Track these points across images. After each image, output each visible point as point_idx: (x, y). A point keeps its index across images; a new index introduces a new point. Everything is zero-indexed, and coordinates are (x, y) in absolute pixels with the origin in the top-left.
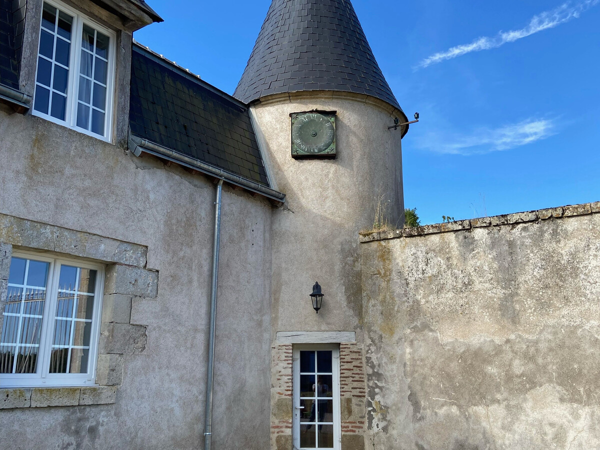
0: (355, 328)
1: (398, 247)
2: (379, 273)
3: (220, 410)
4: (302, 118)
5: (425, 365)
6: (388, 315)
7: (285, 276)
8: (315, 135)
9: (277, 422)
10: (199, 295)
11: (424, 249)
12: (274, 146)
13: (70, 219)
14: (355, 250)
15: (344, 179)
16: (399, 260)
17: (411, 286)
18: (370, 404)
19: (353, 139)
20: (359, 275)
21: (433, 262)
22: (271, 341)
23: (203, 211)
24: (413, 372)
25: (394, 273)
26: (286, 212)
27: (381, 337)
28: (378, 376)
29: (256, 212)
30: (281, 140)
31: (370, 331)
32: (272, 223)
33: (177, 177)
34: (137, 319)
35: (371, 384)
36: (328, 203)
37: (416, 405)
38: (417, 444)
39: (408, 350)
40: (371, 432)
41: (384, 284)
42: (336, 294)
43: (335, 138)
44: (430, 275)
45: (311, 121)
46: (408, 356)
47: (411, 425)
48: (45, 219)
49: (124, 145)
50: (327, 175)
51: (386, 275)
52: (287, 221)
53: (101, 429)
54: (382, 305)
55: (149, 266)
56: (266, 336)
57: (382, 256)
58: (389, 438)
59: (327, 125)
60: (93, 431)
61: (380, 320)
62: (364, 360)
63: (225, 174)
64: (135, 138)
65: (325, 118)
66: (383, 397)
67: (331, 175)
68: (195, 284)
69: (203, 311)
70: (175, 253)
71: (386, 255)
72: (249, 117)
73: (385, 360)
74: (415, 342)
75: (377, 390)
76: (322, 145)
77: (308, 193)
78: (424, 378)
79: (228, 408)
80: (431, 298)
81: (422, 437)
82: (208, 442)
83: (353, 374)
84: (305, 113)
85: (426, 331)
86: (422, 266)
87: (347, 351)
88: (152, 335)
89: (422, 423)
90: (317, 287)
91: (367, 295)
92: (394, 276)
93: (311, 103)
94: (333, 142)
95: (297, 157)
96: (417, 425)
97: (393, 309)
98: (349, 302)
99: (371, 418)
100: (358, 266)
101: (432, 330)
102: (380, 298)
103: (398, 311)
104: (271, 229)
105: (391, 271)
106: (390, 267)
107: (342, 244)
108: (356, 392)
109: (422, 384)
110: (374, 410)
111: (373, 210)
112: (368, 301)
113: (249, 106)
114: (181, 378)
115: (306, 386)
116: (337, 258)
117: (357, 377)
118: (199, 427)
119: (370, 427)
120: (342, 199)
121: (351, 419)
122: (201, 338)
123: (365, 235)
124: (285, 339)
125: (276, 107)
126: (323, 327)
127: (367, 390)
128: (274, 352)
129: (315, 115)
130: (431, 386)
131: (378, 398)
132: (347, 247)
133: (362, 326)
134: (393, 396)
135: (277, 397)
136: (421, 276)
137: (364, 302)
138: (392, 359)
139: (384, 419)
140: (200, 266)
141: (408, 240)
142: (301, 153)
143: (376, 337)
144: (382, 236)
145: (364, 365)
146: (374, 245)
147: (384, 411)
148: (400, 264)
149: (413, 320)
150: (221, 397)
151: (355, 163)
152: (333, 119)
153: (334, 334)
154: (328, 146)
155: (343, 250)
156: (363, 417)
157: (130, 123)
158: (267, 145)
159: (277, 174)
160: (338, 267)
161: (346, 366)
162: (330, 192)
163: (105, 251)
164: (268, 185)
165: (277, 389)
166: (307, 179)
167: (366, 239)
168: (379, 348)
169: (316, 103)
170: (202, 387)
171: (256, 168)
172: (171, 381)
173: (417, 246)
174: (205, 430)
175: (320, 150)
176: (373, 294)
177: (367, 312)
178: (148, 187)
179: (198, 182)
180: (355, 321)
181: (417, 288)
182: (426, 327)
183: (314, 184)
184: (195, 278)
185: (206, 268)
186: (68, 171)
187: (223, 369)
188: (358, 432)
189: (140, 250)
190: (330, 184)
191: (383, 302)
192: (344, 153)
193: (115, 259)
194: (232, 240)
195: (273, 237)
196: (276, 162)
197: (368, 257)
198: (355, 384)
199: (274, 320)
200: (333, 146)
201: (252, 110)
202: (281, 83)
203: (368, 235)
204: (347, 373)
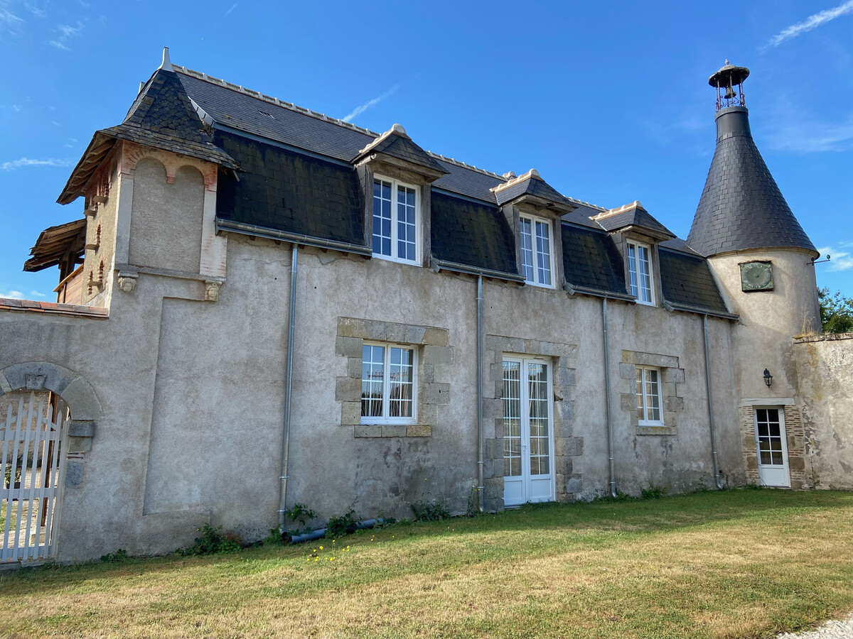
0: (794, 396)
1: (822, 346)
2: (809, 363)
3: (718, 440)
4: (746, 266)
5: (844, 418)
6: (817, 388)
7: (743, 365)
8: (758, 277)
9: (746, 449)
10: (702, 379)
11: (840, 348)
12: (728, 284)
13: (651, 349)
14: (790, 348)
15: (779, 303)
16: (823, 355)
17: (832, 371)
18: (807, 440)
19: (784, 277)
20: (794, 363)
21: (847, 356)
22: (738, 404)
23: (699, 333)
24: (837, 421)
25: (820, 363)
26: (740, 326)
27: (812, 401)
28: (812, 424)
29: (722, 327)
30: (732, 280)
31: (804, 397)
32: (731, 332)
33: (685, 317)
34: (680, 394)
35: (807, 428)
36: (770, 319)
37: (839, 440)
38: (840, 462)
39: (832, 409)
40: (809, 456)
41: (813, 369)
42: (780, 376)
43: (771, 278)
44: (845, 364)
45: (754, 268)
46: (831, 413)
47: (836, 452)
48: (643, 351)
49: (662, 306)
50: (768, 302)
51: (815, 364)
52: (741, 331)
53: (673, 446)
54: (813, 382)
55: (680, 367)
56: (735, 401)
57: (811, 352)
58: (821, 459)
59: (766, 270)
60: (671, 446)
61: (811, 391)
62: (801, 415)
63: (708, 311)
64: (668, 302)
65: (764, 265)
66: (816, 436)
67: (770, 302)
68: (699, 374)
69: (704, 388)
70: (689, 359)
71: (813, 352)
72: (707, 265)
73: (816, 415)
74: (837, 405)
75: (811, 432)
76: (763, 283)
77: (755, 313)
78: (844, 425)
79: (721, 440)
80: (847, 378)
81: (843, 458)
82: (716, 457)
83: (794, 422)
84: (749, 262)
85: (844, 398)
86: (839, 358)
87: (789, 410)
88: (686, 402)
89: (843, 450)
90: (766, 372)
91: (801, 376)
92: (820, 364)
93: (752, 255)
94: (770, 281)
95: (746, 291)
96: (840, 451)
97: (820, 384)
98: (789, 380)
99: (808, 448)
100: (793, 358)
101: (848, 397)
102: (811, 377)
103: (824, 386)
104: (731, 336)
105: (817, 361)
106: (817, 359)
107: (781, 345)
108: (797, 433)
109: (842, 428)
110: (810, 443)
111: (801, 322)
112: (802, 379)
113: (707, 258)
114: (699, 424)
115: (762, 430)
116: (779, 353)
117: (797, 425)
118: (710, 449)
119: (807, 453)
120: (779, 316)
121: (795, 448)
122: (705, 403)
123: (797, 339)
124: (748, 402)
125: (727, 259)
126: (773, 395)
127: (804, 432)
128: (740, 410)
129: (757, 264)
130: (848, 429)
131: (812, 437)
132: (785, 347)
133: (799, 395)
134: (823, 435)
135: (745, 435)
136: (839, 365)
137: (799, 380)
138: (821, 414)
139: (817, 448)
140: (700, 364)
141: (829, 342)
142: (749, 288)
143: (809, 401)
144: (810, 340)
145: (801, 417)
146: (804, 345)
147: (817, 444)
148: (824, 357)
149: (835, 391)
150: (717, 434)
151: (786, 292)
152: (769, 266)
153: (780, 400)
154: (768, 283)
155: (782, 349)
156: (803, 447)
157: (663, 293)
158: (723, 283)
159: (732, 301)
160: (780, 359)
161: (789, 418)
162: (771, 313)
163: (663, 362)
164: (726, 310)
165: (744, 431)
166: (754, 305)
167: (798, 341)
168: (811, 408)
169: (756, 255)
170: (709, 428)
171: (718, 300)
172: (696, 425)
173: (835, 346)
174: (713, 451)
175: (762, 286)
176: (805, 375)
177: (801, 386)
178: (675, 326)
179: (694, 317)
180: (794, 392)
181: (836, 372)
182: (844, 395)
183: (759, 309)
184: (699, 371)
185: (703, 365)
186: (647, 326)
187: (716, 419)
188: (799, 456)
189: (676, 359)
190: (770, 307)
191: (813, 380)
192: (778, 286)
193: (667, 366)
194: (712, 347)
195: (733, 341)
196: (731, 295)
197: (799, 353)
198: (796, 429)
199: (739, 391)
200: (771, 283)
201: (709, 260)
202: (730, 244)
203: (799, 338)
204: (790, 422)
